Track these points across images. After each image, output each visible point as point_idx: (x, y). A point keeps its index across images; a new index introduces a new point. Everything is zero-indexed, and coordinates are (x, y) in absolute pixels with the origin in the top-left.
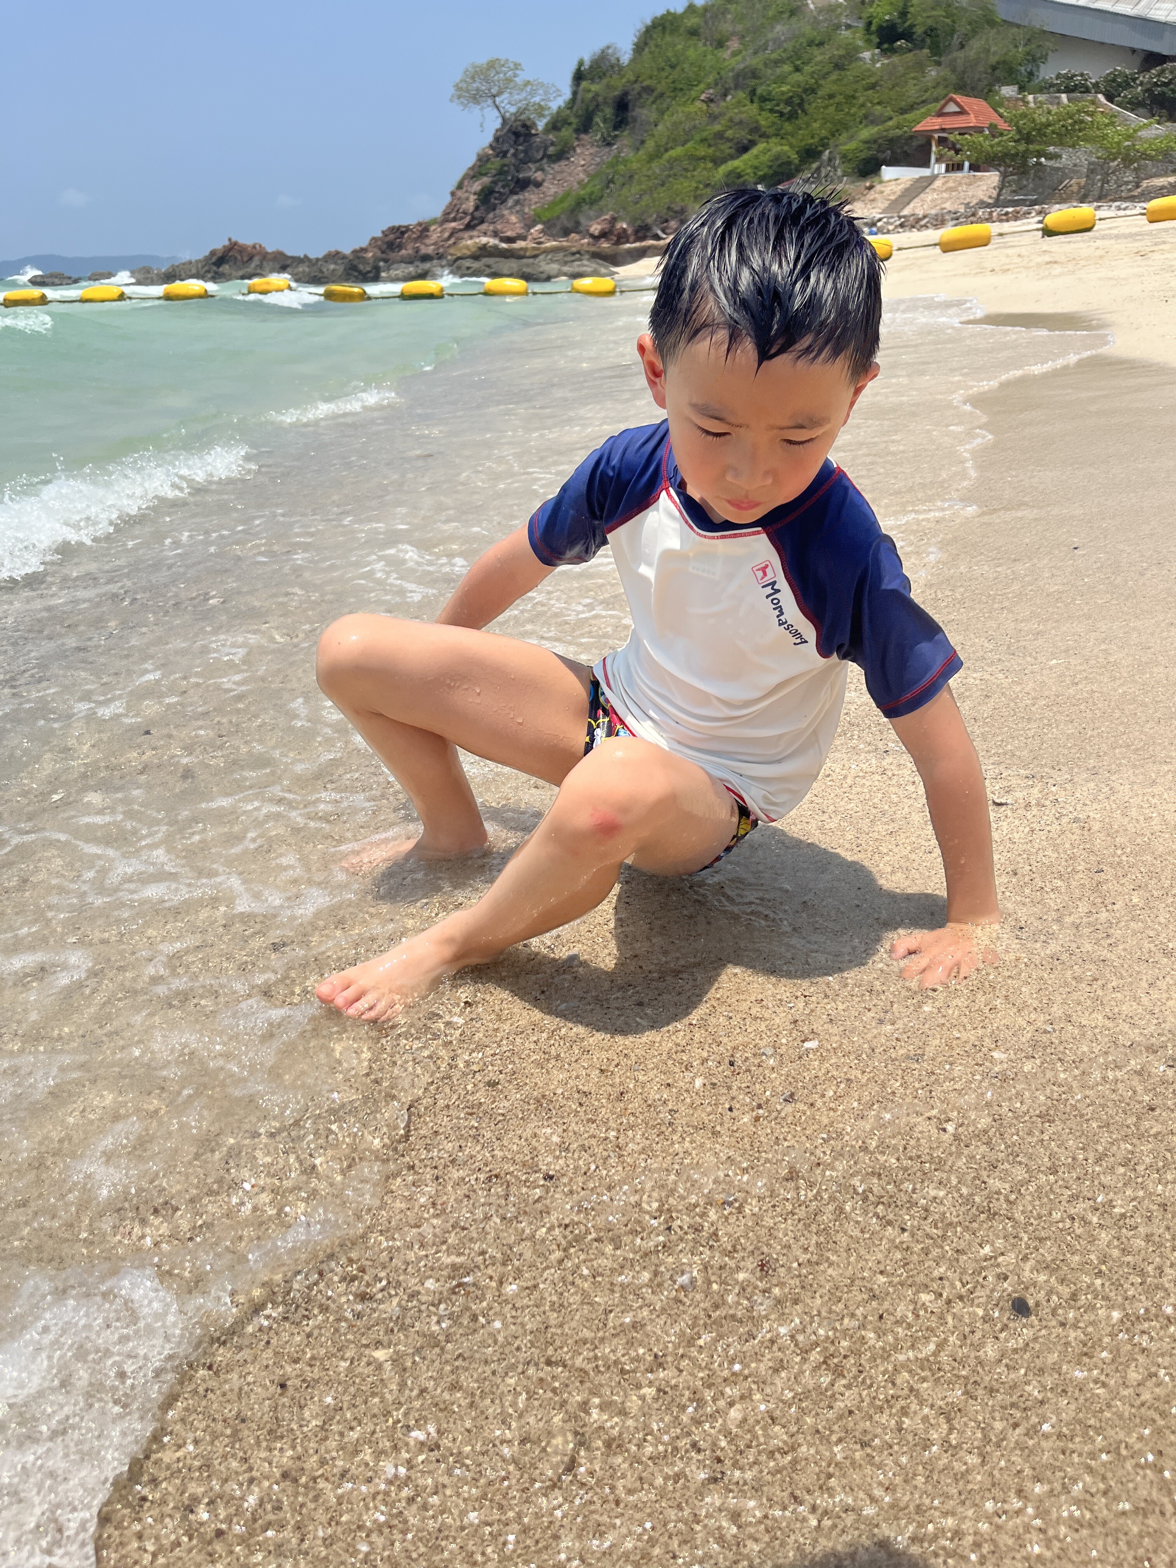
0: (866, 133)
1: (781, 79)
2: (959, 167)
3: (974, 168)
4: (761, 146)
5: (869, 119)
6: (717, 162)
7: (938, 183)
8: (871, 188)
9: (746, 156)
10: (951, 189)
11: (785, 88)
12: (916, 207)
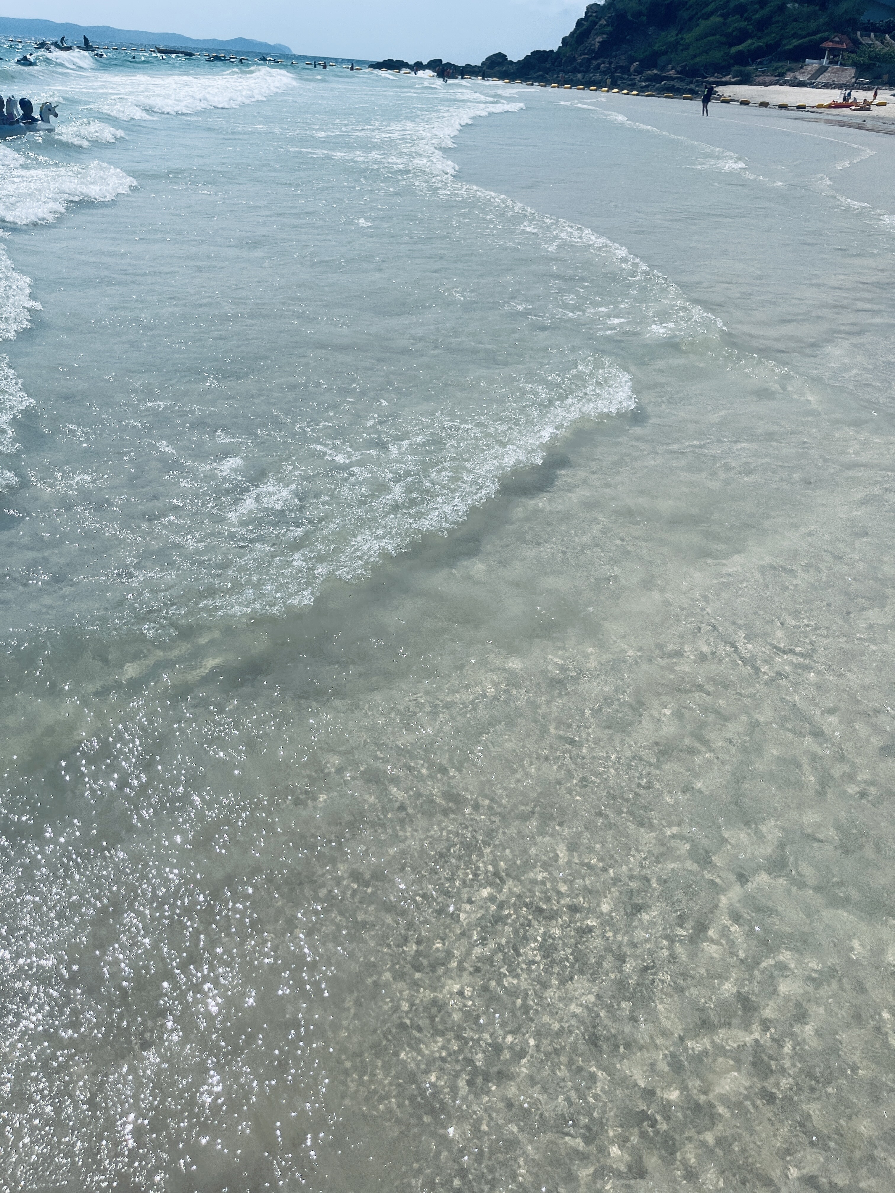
0: (795, 42)
1: (756, 11)
2: (836, 63)
3: (841, 64)
4: (749, 42)
5: (795, 36)
6: (731, 45)
7: (829, 69)
8: (802, 67)
9: (744, 45)
10: (834, 73)
11: (757, 16)
12: (822, 79)
